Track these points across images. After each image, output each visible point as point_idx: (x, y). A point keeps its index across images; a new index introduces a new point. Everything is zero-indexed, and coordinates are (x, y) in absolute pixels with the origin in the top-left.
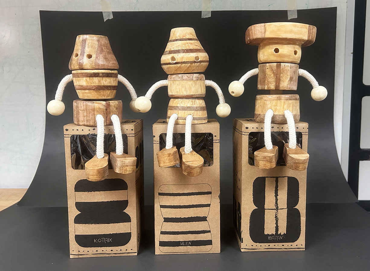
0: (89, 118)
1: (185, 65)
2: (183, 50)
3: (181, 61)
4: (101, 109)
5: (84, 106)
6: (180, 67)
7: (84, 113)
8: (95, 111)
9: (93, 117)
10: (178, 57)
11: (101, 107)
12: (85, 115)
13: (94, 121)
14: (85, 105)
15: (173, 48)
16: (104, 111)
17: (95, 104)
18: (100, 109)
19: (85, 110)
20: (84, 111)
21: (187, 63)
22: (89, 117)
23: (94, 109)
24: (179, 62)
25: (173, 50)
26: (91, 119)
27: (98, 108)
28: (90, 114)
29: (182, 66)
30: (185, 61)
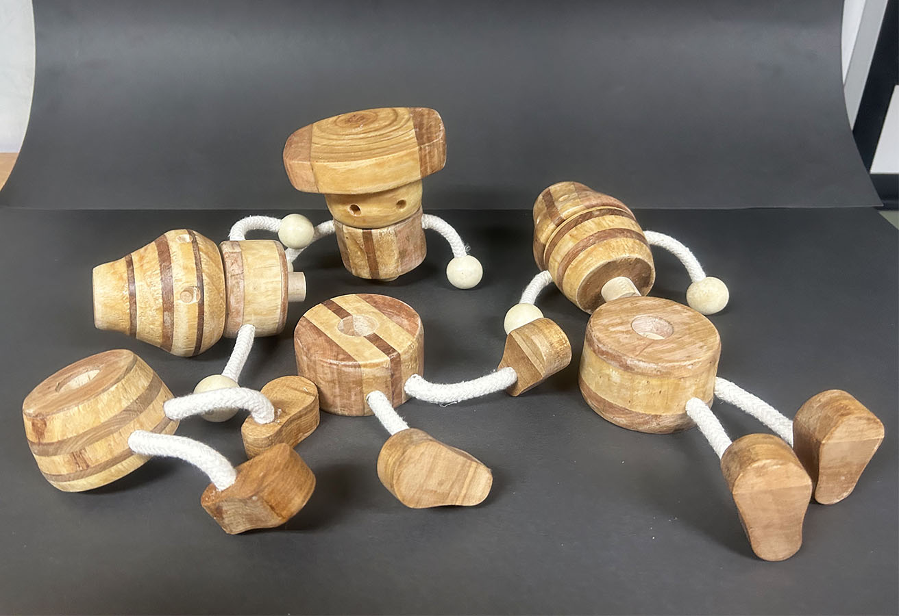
0: (348, 402)
1: (206, 264)
2: (161, 272)
3: (195, 272)
4: (378, 378)
5: (332, 373)
6: (210, 277)
7: (334, 387)
8: (364, 385)
9: (359, 397)
10: (184, 280)
11: (378, 375)
12: (338, 394)
13: (361, 407)
14: (335, 371)
15: (156, 299)
16: (386, 381)
17: (362, 369)
18: (376, 378)
19: (337, 382)
20: (335, 384)
21: (198, 257)
22: (349, 400)
23: (362, 380)
24: (198, 277)
25: (161, 301)
26: (353, 403)
27: (372, 377)
28: (350, 392)
29: (207, 271)
30: (194, 261)
